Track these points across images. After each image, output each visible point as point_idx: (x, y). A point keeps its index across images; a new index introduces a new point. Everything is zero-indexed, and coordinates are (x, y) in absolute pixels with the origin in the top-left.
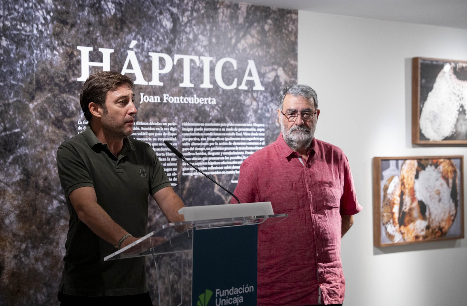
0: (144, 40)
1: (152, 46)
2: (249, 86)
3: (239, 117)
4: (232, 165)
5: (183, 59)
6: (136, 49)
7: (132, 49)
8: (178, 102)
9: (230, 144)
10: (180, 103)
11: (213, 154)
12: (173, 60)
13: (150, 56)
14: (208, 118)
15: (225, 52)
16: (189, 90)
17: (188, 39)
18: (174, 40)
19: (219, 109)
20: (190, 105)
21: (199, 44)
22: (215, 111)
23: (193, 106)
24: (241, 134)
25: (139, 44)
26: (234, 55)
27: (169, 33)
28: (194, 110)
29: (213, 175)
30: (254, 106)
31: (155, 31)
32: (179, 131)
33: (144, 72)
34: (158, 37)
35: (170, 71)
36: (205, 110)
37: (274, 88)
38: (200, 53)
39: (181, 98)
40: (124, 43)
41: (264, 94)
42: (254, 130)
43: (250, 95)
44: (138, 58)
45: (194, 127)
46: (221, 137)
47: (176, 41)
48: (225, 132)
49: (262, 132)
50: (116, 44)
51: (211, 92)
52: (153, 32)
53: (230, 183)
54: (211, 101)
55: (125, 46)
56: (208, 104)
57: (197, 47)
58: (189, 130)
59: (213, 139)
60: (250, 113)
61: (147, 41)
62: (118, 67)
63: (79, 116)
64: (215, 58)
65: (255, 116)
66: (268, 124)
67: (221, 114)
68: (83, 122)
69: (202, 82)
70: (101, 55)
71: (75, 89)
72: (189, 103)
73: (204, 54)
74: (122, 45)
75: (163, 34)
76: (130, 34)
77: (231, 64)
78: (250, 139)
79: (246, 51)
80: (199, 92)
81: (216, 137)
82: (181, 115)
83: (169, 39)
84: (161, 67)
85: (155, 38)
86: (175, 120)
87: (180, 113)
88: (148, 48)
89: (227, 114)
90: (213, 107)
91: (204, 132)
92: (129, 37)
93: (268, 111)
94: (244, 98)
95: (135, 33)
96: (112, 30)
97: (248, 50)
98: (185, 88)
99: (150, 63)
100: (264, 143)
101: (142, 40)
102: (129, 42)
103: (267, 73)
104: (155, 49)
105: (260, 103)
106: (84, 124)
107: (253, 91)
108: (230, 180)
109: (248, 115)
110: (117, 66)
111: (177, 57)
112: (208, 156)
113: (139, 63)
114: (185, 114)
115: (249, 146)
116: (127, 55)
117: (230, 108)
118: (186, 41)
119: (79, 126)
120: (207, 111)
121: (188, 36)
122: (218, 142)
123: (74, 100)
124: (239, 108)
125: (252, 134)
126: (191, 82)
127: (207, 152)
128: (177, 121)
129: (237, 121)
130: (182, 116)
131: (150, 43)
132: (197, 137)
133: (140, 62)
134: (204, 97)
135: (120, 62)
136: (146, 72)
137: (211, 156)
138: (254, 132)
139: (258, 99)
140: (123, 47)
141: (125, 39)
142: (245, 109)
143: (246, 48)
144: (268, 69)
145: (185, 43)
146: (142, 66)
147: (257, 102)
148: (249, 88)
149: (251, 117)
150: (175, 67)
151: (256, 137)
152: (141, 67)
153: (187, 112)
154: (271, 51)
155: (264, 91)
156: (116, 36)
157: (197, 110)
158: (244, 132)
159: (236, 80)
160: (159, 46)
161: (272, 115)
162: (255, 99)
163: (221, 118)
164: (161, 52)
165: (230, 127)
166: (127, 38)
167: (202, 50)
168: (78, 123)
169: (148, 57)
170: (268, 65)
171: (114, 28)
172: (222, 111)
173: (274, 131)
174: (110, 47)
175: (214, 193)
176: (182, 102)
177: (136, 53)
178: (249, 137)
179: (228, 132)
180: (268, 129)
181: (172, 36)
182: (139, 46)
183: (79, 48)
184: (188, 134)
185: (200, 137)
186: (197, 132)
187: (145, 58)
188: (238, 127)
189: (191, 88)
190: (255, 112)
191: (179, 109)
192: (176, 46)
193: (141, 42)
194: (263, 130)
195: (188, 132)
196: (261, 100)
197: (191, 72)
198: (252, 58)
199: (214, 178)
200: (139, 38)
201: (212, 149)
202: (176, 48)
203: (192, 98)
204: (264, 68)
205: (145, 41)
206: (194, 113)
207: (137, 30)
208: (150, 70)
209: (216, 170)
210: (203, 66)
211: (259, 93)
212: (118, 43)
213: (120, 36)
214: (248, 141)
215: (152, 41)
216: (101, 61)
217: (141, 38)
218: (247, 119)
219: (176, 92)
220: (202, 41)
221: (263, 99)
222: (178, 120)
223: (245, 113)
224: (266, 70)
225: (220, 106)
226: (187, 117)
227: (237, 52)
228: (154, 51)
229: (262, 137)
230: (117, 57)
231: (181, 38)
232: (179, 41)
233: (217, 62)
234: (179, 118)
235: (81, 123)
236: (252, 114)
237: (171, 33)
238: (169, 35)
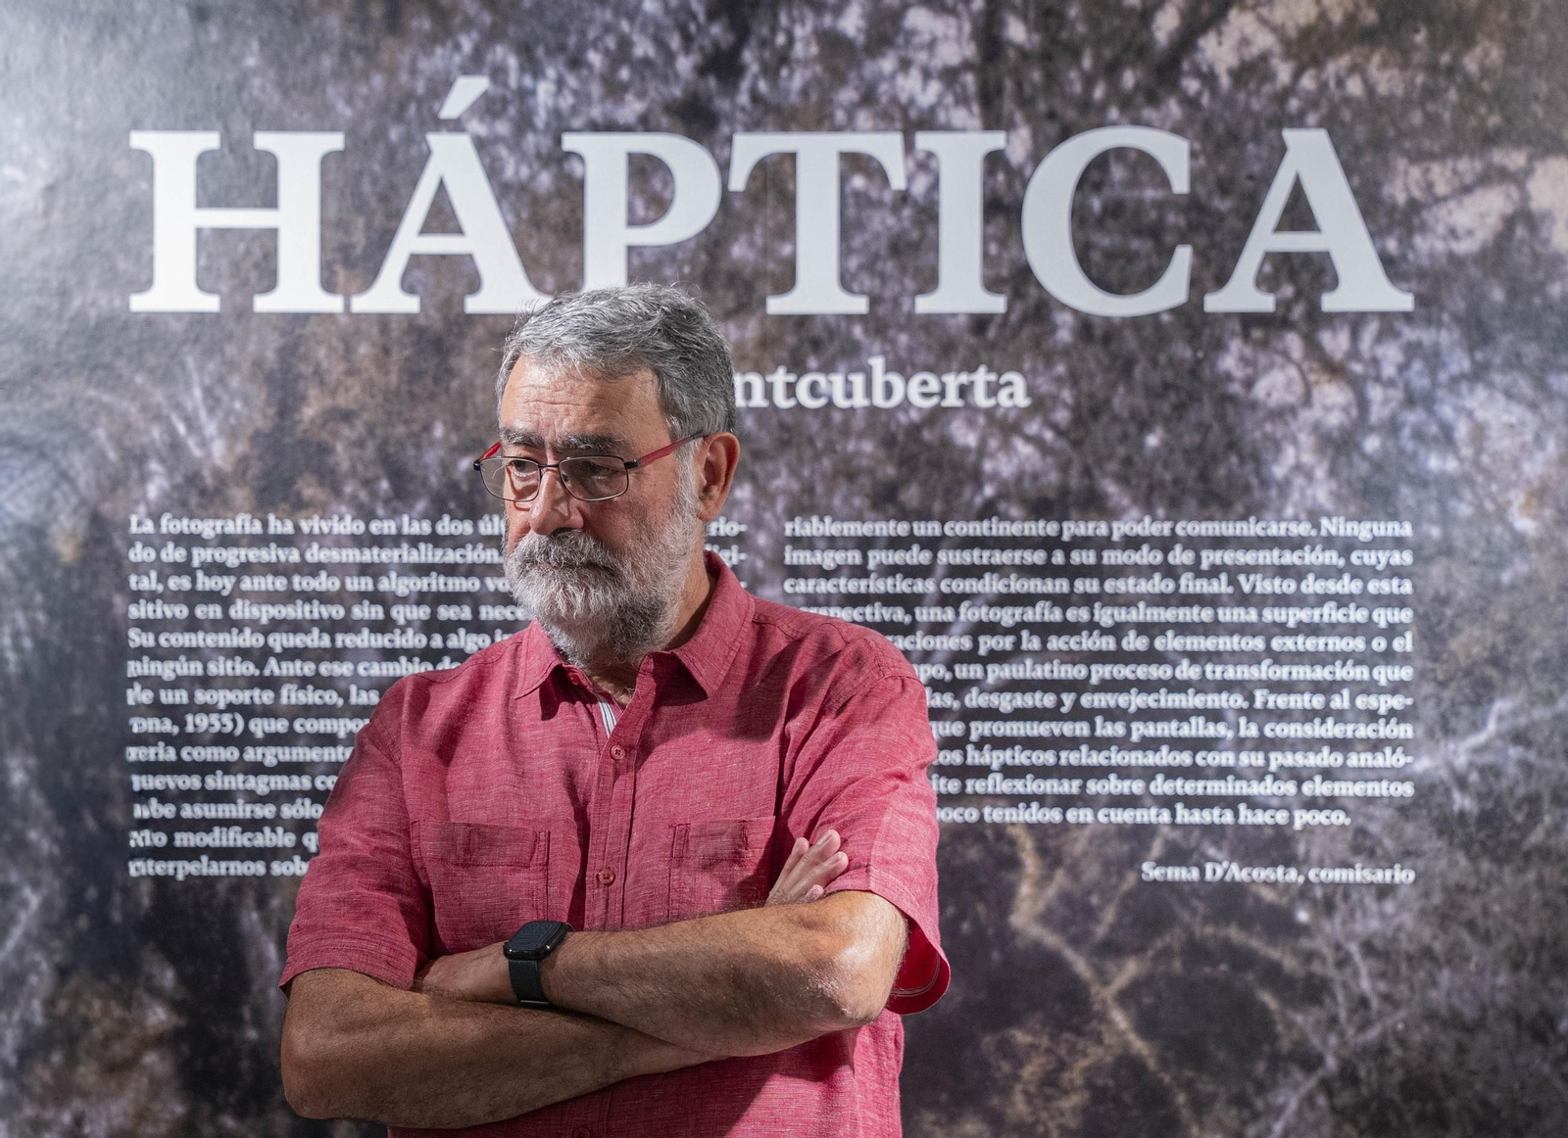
0: (533, 67)
1: (582, 97)
2: (1288, 291)
3: (1204, 476)
4: (1148, 773)
5: (792, 157)
6: (482, 120)
7: (456, 126)
8: (758, 400)
9: (1134, 642)
10: (774, 407)
11: (1005, 702)
12: (724, 167)
13: (570, 154)
14: (967, 493)
15: (1099, 92)
16: (832, 333)
17: (833, 43)
18: (736, 50)
19: (1049, 435)
20: (837, 417)
21: (905, 65)
22: (1024, 449)
23: (858, 423)
24: (1220, 586)
25: (499, 91)
26: (1174, 108)
27: (702, 18)
28: (868, 447)
29: (999, 829)
30: (1327, 409)
31: (608, 15)
32: (760, 564)
33: (533, 246)
34: (625, 44)
35: (706, 230)
36: (946, 443)
37: (1498, 295)
38: (913, 114)
39: (780, 378)
40: (410, 96)
41: (1410, 334)
42: (1331, 558)
43: (1293, 342)
44: (493, 172)
45: (865, 544)
46: (1062, 601)
47: (748, 56)
48: (1099, 572)
49: (1394, 572)
50: (360, 104)
51: (992, 333)
52: (590, 21)
53: (1131, 878)
54: (993, 390)
55: (412, 109)
56: (970, 409)
57: (892, 77)
58: (829, 559)
59: (1007, 616)
60: (1296, 454)
61: (551, 73)
62: (368, 225)
63: (136, 494)
64: (1023, 134)
65: (1332, 473)
66: (1446, 518)
67: (1064, 468)
68: (157, 524)
69: (929, 281)
70: (266, 169)
71: (118, 352)
72: (830, 404)
73: (942, 116)
74: (394, 107)
75: (658, 27)
76: (443, 44)
77: (1145, 165)
78: (1293, 616)
79: (1269, 76)
80: (903, 339)
81: (1028, 600)
82: (776, 474)
83: (702, 48)
84: (640, 211)
85: (607, 52)
86: (735, 504)
87: (770, 466)
88: (556, 113)
89: (1112, 466)
90: (1006, 427)
91: (939, 571)
92: (438, 59)
93: (1446, 439)
94: (1244, 360)
95: (475, 35)
96: (337, 33)
97: (1284, 72)
98: (802, 321)
99: (572, 190)
100: (1404, 644)
101: (522, 70)
102: (441, 88)
103: (1439, 200)
104: (604, 115)
105: (1375, 393)
106: (164, 530)
107: (1317, 319)
108: (1134, 861)
109: (1279, 471)
110: (360, 222)
111: (750, 148)
112: (968, 715)
113: (499, 199)
114: (806, 472)
115: (1278, 658)
116: (426, 156)
117: (1132, 429)
118: (814, 50)
119: (139, 546)
120: (966, 450)
121: (828, 21)
122: (1043, 630)
123: (109, 410)
124: (1204, 428)
125: (1311, 586)
126: (846, 282)
127: (958, 687)
128: (748, 507)
129: (1192, 504)
130: (782, 481)
131: (572, 81)
132: (889, 600)
133: (503, 190)
134: (934, 370)
135: (384, 198)
136: (542, 245)
137: (991, 714)
138: (1325, 572)
139: (1357, 368)
140: (399, 117)
141: (414, 72)
142: (1253, 432)
143: (1264, 57)
144: (1441, 176)
145: (805, 63)
146: (517, 215)
147: (1357, 385)
148: (1285, 305)
149: (1299, 481)
150: (738, 204)
151: (1342, 601)
152: (511, 218)
153: (817, 457)
154: (1471, 64)
155: (1407, 317)
156: (358, 62)
157: (889, 442)
158: (1249, 570)
159: (1183, 256)
160: (629, 97)
161: (1476, 462)
162: (1334, 370)
163: (1064, 491)
164: (645, 124)
165: (1133, 543)
166: (424, 65)
167: (929, 94)
168: (134, 529)
169: (558, 158)
170: (1452, 151)
171: (349, 20)
172: (1076, 444)
173: (1500, 565)
174: (322, 121)
175: (1006, 935)
176: (782, 401)
177: (481, 145)
178: (1282, 601)
179: (1118, 571)
180: (1446, 550)
181: (716, 30)
182: (499, 106)
183: (139, 140)
184: (825, 587)
185: (909, 602)
186: (890, 571)
187: (536, 166)
188: (1194, 544)
189: (850, 318)
190: (1339, 445)
191: (766, 440)
192: (745, 85)
193: (513, 81)
194: (1405, 558)
195: (827, 575)
196: (1389, 370)
197: (848, 228)
198: (1312, 118)
199: (1012, 842)
200: (504, 61)
201: (997, 673)
202: (743, 98)
203: (858, 380)
204: (1415, 172)
205: (538, 73)
206: (864, 463)
207: (487, 19)
208: (572, 231)
209: (1027, 799)
210: (935, 186)
211: (1370, 331)
212: (366, 99)
213: (384, 57)
214: (1283, 629)
215: (585, 72)
216: (270, 201)
217: (512, 62)
218: (1273, 493)
219: (739, 346)
220: (932, 45)
221: (1403, 368)
222: (756, 505)
223: (1256, 459)
224: (1429, 186)
225: (1062, 416)
226: (819, 489)
227: (1192, 85)
228: (594, 127)
229: (1398, 601)
230: (360, 174)
231: (781, 39)
232: (767, 55)
233: (1036, 158)
234: (761, 491)
235: (149, 527)
236: (1307, 458)
237: (712, 16)
238: (699, 27)
